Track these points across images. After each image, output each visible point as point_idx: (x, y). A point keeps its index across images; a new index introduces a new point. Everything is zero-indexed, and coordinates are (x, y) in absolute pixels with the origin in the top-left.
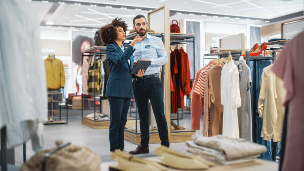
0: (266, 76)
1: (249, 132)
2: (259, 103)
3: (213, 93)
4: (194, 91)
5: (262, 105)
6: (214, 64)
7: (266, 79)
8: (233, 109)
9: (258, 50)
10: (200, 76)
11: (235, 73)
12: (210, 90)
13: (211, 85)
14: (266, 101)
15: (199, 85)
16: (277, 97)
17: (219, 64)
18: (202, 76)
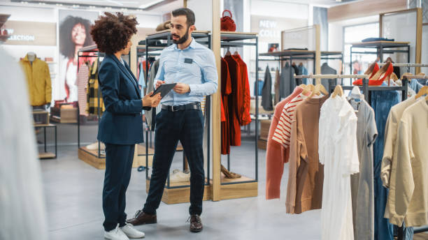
0: (394, 120)
1: (370, 213)
2: (383, 164)
3: (304, 144)
4: (274, 138)
5: (388, 167)
6: (305, 94)
7: (395, 124)
8: (344, 176)
9: (379, 76)
10: (283, 114)
11: (351, 118)
12: (300, 138)
13: (301, 129)
14: (395, 162)
15: (281, 128)
16: (413, 156)
17: (313, 95)
18: (286, 113)
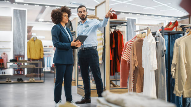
0: (177, 46)
1: (164, 89)
2: (172, 67)
3: (136, 60)
4: (123, 58)
5: (175, 68)
6: (138, 38)
7: (178, 48)
8: (151, 71)
9: (171, 27)
10: (127, 47)
11: (153, 42)
12: (135, 57)
13: (135, 53)
14: (177, 66)
15: (126, 53)
16: (186, 62)
17: (141, 38)
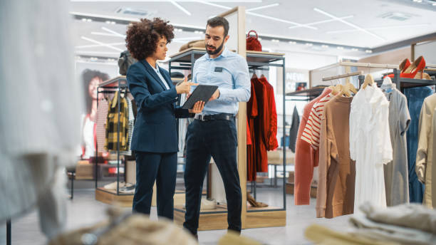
0: (428, 112)
2: (418, 157)
3: (334, 142)
4: (302, 138)
5: (423, 161)
6: (334, 94)
7: (429, 116)
8: (377, 166)
9: (409, 70)
10: (311, 113)
11: (382, 103)
12: (331, 137)
13: (331, 127)
14: (430, 155)
15: (310, 127)
17: (342, 93)
18: (315, 113)
